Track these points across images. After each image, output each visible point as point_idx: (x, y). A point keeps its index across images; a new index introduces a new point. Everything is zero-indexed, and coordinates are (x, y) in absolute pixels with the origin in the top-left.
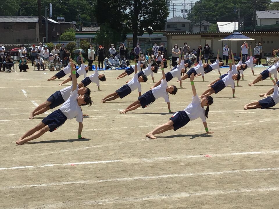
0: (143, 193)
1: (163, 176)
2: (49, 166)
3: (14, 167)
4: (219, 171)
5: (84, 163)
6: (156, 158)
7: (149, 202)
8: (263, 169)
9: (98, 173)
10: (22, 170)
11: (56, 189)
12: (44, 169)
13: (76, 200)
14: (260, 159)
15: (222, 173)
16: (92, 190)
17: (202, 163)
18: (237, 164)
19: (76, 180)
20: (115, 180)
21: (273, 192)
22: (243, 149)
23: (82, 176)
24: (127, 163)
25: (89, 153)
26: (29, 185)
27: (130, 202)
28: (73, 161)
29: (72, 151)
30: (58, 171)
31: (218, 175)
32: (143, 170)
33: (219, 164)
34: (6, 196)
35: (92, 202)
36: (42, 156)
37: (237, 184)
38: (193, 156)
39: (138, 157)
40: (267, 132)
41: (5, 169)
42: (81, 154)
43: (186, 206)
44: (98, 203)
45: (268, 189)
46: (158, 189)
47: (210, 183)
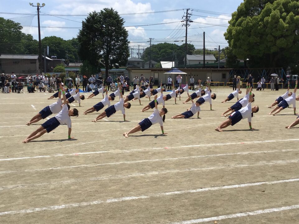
0: (127, 172)
1: (139, 161)
2: (60, 156)
3: (36, 156)
4: (175, 158)
5: (84, 153)
6: (132, 150)
7: (132, 178)
8: (203, 156)
9: (95, 159)
10: (42, 159)
11: (68, 170)
12: (57, 158)
13: (83, 177)
14: (200, 149)
15: (177, 158)
16: (93, 171)
17: (163, 153)
18: (186, 153)
19: (80, 165)
20: (107, 164)
21: (212, 170)
22: (188, 143)
23: (85, 162)
24: (114, 153)
25: (86, 147)
26: (48, 168)
27: (120, 178)
28: (76, 152)
29: (74, 146)
30: (67, 158)
31: (174, 160)
32: (125, 157)
33: (174, 153)
34: (34, 175)
35: (94, 178)
36: (54, 149)
37: (188, 166)
38: (156, 148)
39: (120, 149)
40: (202, 132)
41: (29, 158)
42: (81, 147)
43: (158, 180)
44: (98, 179)
45: (208, 169)
46: (137, 169)
47: (170, 165)
